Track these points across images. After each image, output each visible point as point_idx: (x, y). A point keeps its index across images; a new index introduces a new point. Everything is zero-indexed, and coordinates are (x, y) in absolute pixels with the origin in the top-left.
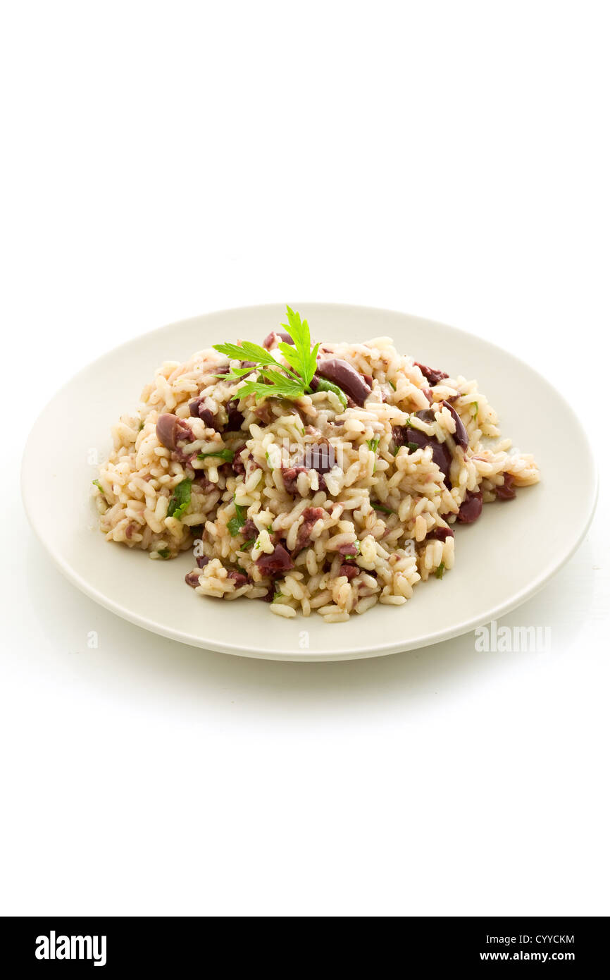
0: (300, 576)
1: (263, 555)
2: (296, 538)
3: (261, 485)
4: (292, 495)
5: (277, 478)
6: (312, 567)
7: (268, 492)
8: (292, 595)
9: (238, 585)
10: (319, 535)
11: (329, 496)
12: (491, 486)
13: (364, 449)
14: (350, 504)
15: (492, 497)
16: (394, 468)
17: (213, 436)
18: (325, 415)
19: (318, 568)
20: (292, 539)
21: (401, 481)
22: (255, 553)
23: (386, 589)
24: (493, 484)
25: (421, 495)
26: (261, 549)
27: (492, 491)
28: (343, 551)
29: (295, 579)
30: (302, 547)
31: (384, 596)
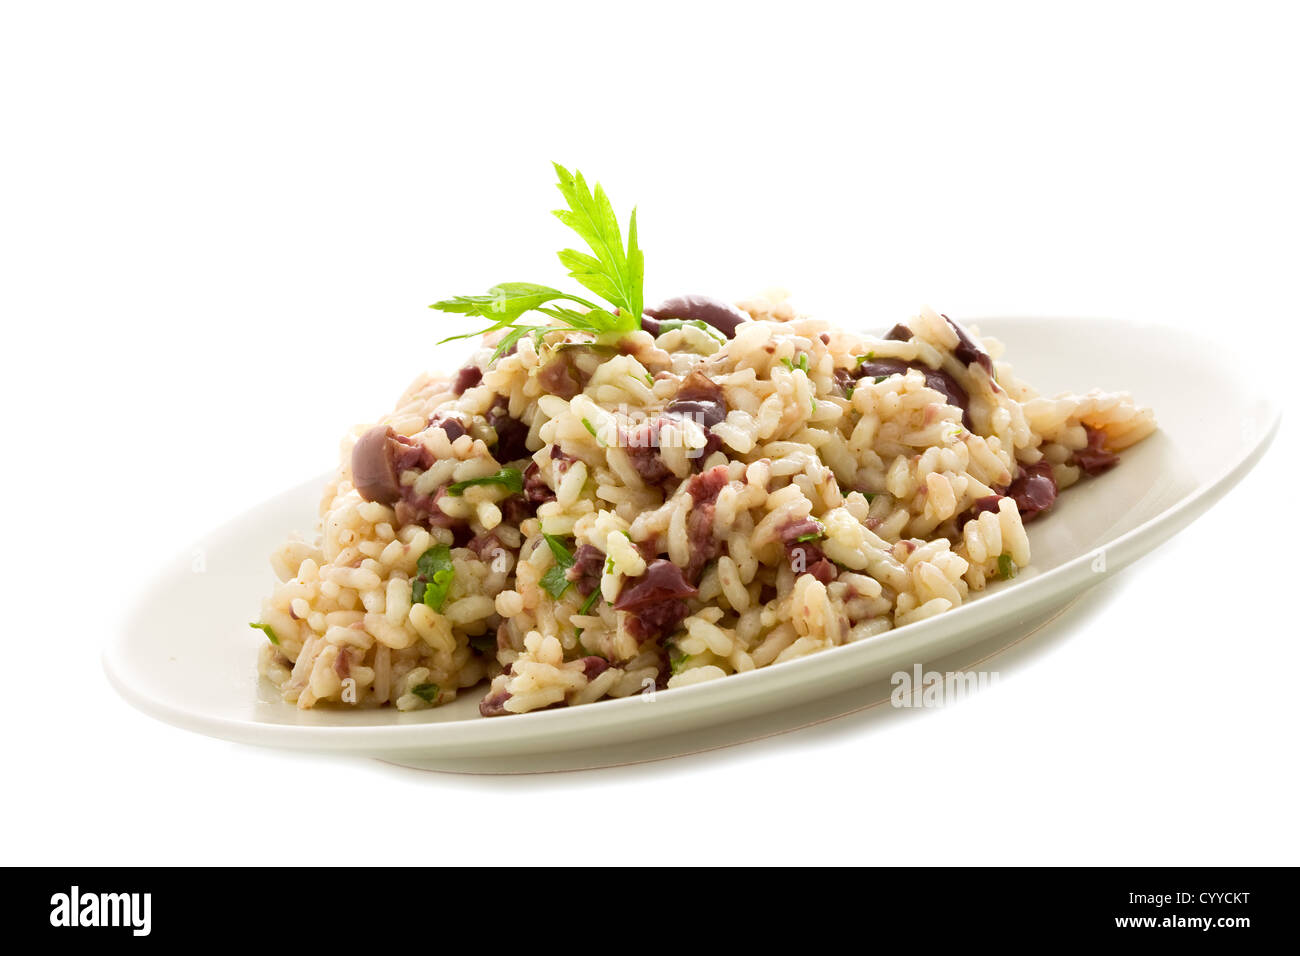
0: (716, 613)
1: (628, 582)
2: (686, 537)
3: (589, 488)
4: (657, 483)
5: (616, 460)
6: (737, 595)
7: (605, 492)
8: (708, 650)
9: (592, 672)
10: (731, 518)
11: (732, 455)
12: (1062, 452)
13: (779, 374)
14: (783, 466)
15: (1074, 472)
16: (851, 420)
17: (470, 450)
19: (751, 598)
20: (678, 542)
21: (876, 436)
22: (609, 585)
23: (903, 599)
24: (1065, 445)
25: (920, 450)
26: (617, 571)
27: (1070, 463)
28: (790, 534)
29: (707, 619)
30: (703, 560)
31: (902, 614)
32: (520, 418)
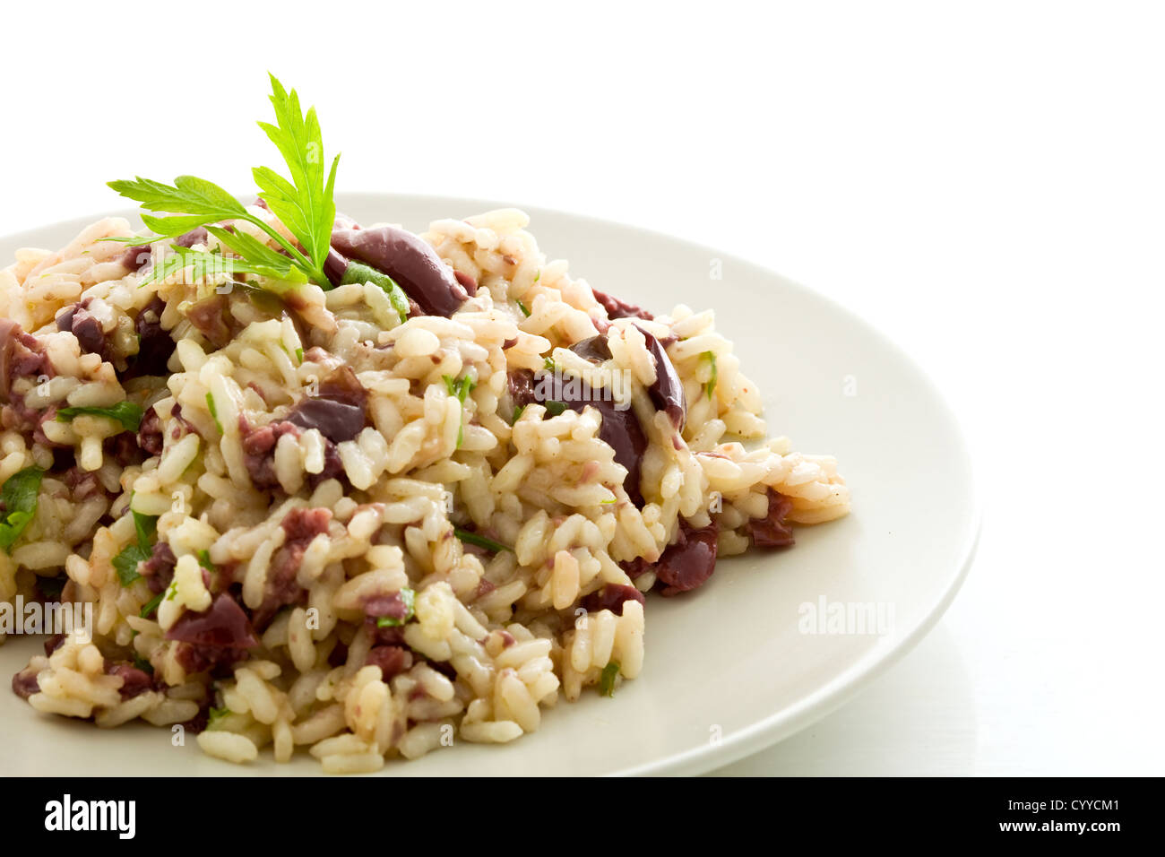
0: (271, 670)
1: (187, 614)
2: (264, 578)
3: (195, 469)
4: (266, 492)
5: (230, 448)
6: (302, 652)
7: (208, 483)
8: (250, 712)
9: (129, 691)
10: (318, 571)
11: (349, 490)
12: (737, 518)
13: (436, 394)
14: (398, 512)
15: (741, 543)
16: (508, 450)
17: (97, 370)
18: (352, 329)
19: (318, 656)
20: (256, 581)
21: (525, 479)
22: (167, 611)
23: (477, 707)
24: (744, 512)
25: (569, 511)
26: (179, 600)
27: (740, 531)
28: (374, 608)
29: (259, 675)
30: (278, 604)
31: (470, 723)
32: (170, 331)
